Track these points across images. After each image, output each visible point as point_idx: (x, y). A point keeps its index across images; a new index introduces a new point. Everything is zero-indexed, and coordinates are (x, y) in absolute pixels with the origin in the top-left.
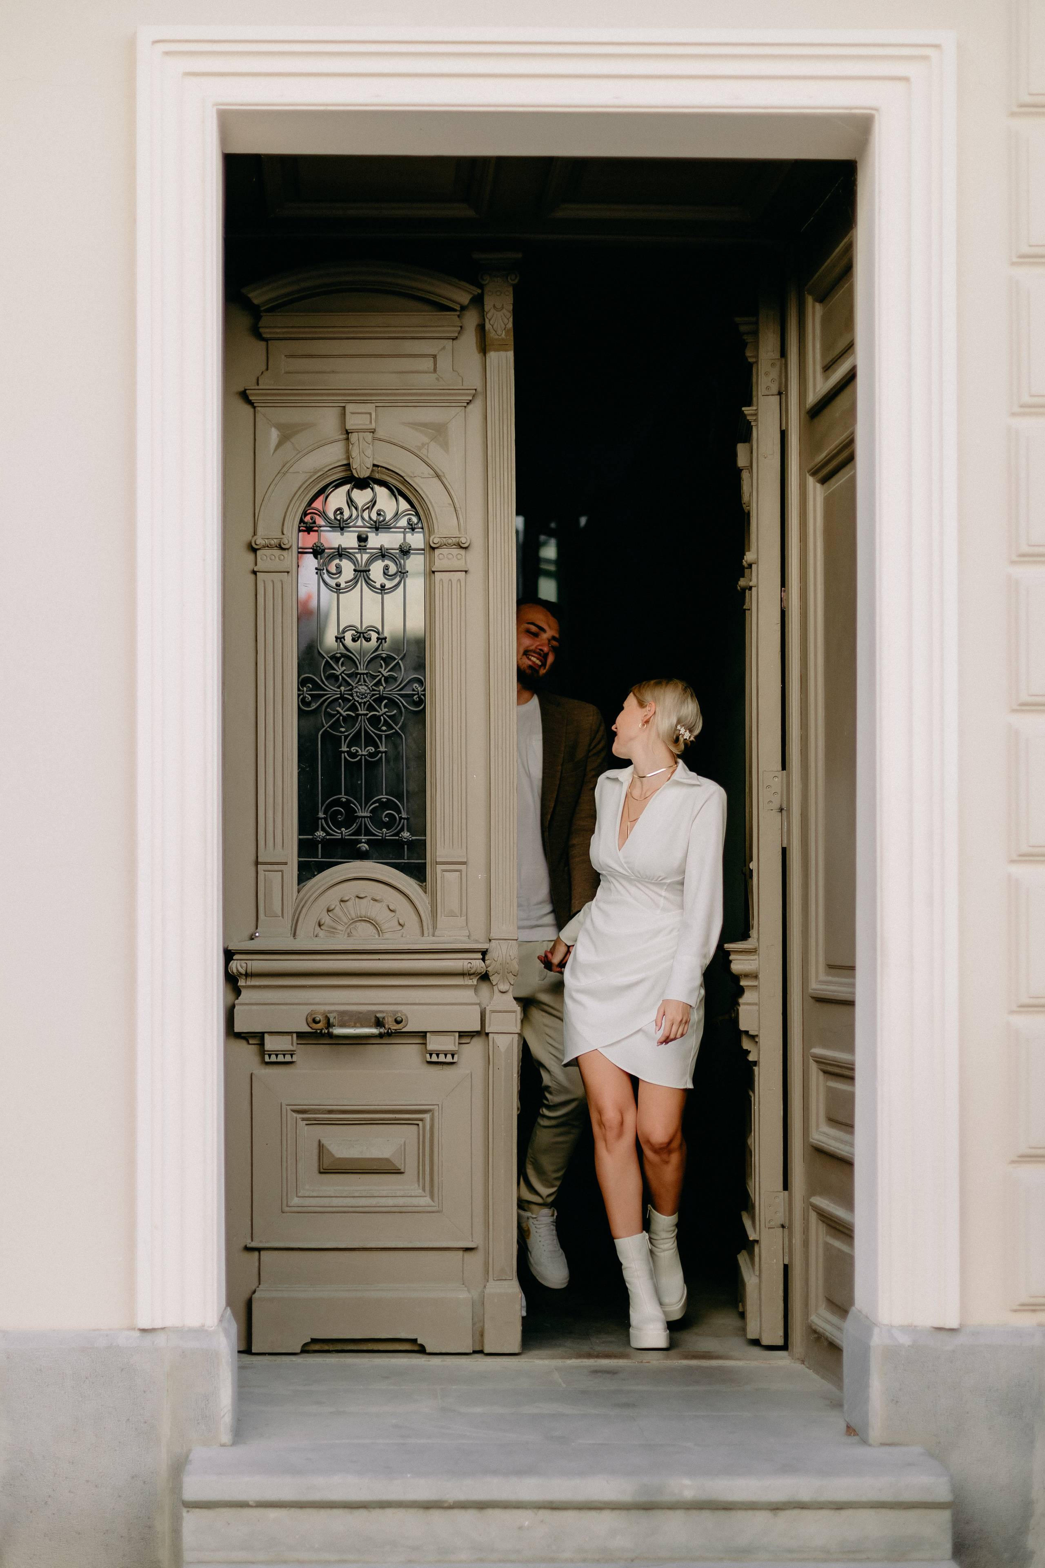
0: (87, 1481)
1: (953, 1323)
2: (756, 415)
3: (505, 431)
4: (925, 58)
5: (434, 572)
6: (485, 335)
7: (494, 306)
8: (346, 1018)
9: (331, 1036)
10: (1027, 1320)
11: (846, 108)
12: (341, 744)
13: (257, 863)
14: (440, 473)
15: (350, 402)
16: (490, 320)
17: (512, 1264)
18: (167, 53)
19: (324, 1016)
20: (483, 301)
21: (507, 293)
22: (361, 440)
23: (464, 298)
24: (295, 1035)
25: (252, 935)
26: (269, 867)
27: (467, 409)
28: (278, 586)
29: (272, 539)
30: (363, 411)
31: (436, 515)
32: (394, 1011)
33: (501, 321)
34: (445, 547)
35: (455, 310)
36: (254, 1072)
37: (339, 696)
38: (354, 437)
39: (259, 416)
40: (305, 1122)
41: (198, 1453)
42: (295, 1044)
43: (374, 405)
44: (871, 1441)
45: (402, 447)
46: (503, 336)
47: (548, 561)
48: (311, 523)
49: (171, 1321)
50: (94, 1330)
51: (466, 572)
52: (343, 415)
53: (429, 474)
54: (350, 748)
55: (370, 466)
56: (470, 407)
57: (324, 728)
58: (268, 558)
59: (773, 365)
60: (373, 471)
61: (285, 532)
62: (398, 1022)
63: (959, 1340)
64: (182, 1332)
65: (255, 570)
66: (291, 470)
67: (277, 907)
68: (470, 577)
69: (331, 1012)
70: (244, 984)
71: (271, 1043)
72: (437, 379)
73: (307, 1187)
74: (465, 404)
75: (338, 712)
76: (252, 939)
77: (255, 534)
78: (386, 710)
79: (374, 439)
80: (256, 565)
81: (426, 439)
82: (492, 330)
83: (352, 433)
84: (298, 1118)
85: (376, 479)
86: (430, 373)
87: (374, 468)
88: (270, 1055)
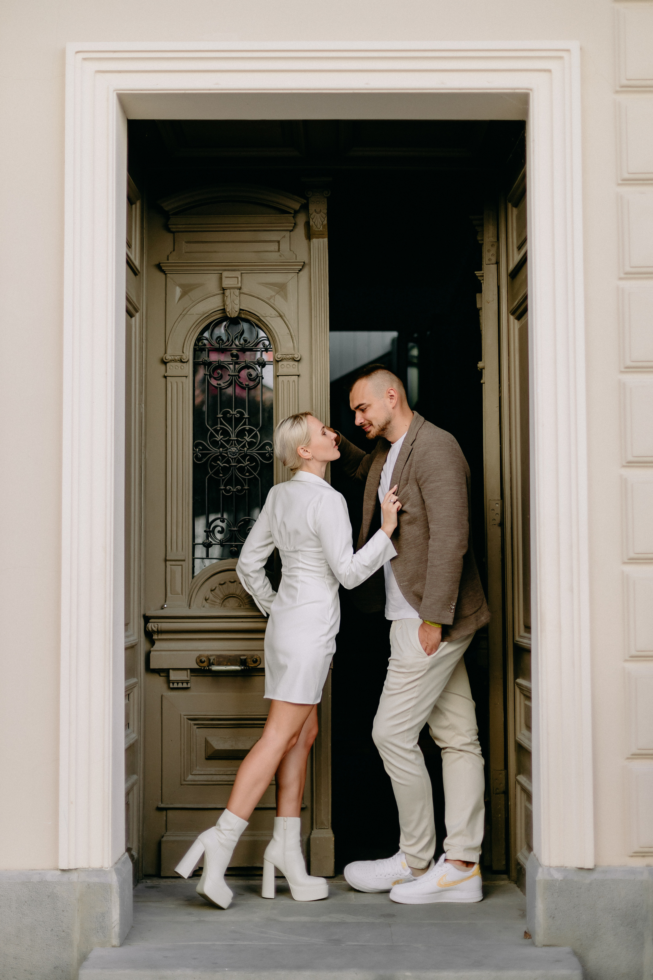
0: (25, 970)
1: (591, 866)
2: (483, 276)
3: (323, 287)
4: (561, 58)
5: (278, 376)
6: (310, 229)
7: (315, 210)
8: (221, 659)
9: (210, 671)
10: (639, 863)
11: (512, 89)
12: (220, 484)
13: (166, 560)
14: (282, 314)
15: (225, 270)
16: (312, 219)
17: (328, 818)
18: (85, 59)
19: (207, 658)
20: (308, 208)
21: (323, 202)
22: (232, 294)
23: (297, 206)
24: (189, 671)
25: (162, 607)
26: (174, 563)
27: (299, 274)
28: (180, 385)
29: (176, 356)
30: (234, 276)
31: (279, 340)
32: (252, 655)
33: (319, 220)
34: (285, 360)
35: (291, 213)
36: (163, 694)
37: (219, 454)
38: (227, 292)
39: (168, 280)
40: (196, 726)
41: (97, 952)
42: (189, 676)
43: (240, 272)
44: (537, 944)
45: (258, 298)
46: (321, 229)
47: (413, 357)
48: (202, 346)
49: (82, 864)
50: (32, 870)
51: (298, 376)
52: (221, 279)
53: (275, 315)
54: (226, 487)
55: (237, 310)
56: (301, 273)
57: (209, 475)
58: (174, 368)
59: (492, 245)
60: (240, 313)
61: (184, 352)
62: (255, 661)
63: (595, 876)
64: (88, 871)
65: (165, 375)
66: (189, 313)
67: (178, 588)
68: (300, 378)
69: (211, 656)
70: (156, 638)
71: (173, 676)
72: (280, 256)
73: (198, 768)
74: (298, 271)
75: (219, 464)
76: (162, 609)
77: (166, 353)
78: (249, 463)
79: (240, 293)
80: (166, 372)
81: (273, 294)
82: (314, 226)
83: (226, 289)
84: (191, 723)
85: (242, 318)
86: (276, 252)
87: (241, 311)
88: (173, 683)
